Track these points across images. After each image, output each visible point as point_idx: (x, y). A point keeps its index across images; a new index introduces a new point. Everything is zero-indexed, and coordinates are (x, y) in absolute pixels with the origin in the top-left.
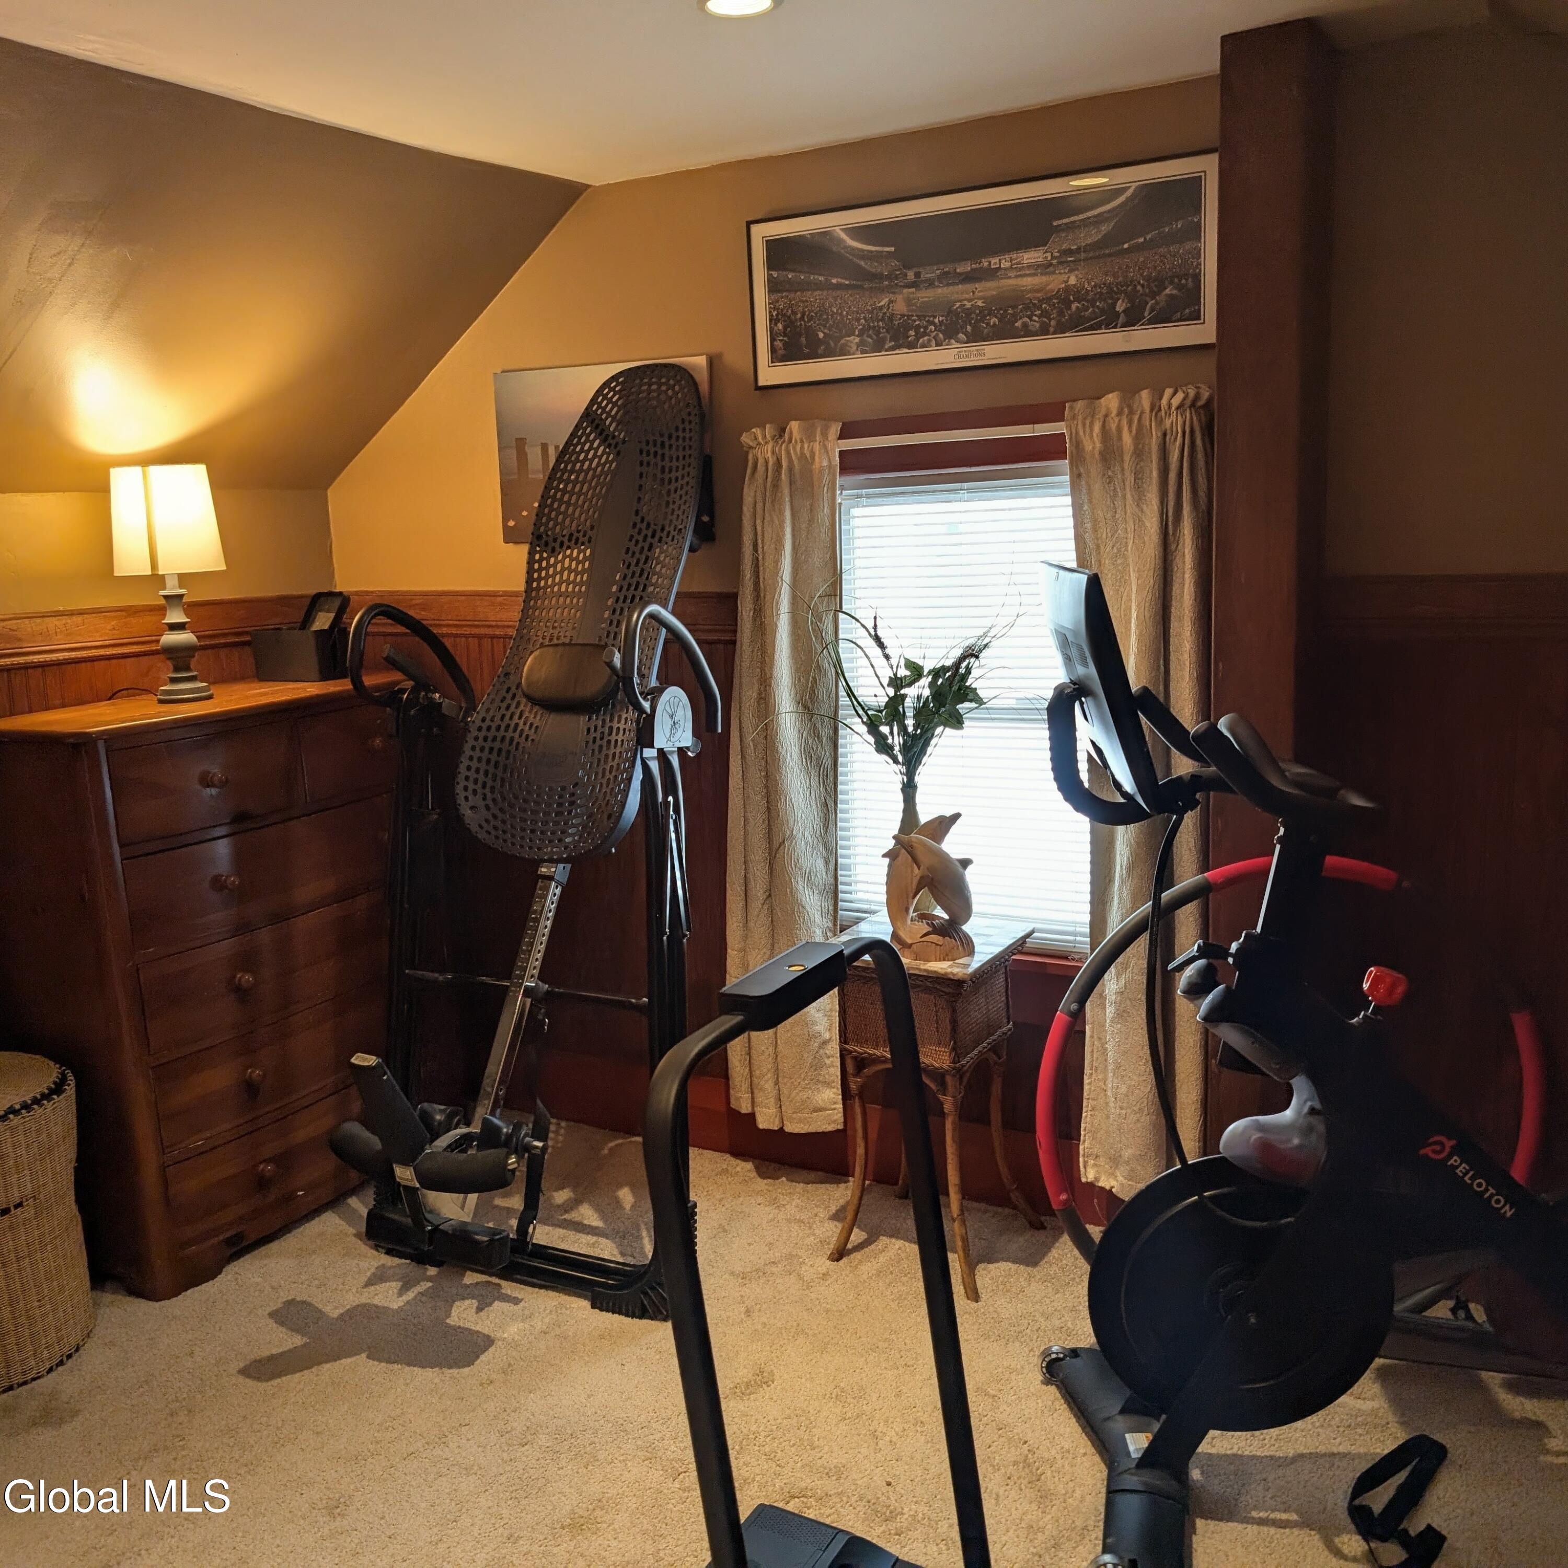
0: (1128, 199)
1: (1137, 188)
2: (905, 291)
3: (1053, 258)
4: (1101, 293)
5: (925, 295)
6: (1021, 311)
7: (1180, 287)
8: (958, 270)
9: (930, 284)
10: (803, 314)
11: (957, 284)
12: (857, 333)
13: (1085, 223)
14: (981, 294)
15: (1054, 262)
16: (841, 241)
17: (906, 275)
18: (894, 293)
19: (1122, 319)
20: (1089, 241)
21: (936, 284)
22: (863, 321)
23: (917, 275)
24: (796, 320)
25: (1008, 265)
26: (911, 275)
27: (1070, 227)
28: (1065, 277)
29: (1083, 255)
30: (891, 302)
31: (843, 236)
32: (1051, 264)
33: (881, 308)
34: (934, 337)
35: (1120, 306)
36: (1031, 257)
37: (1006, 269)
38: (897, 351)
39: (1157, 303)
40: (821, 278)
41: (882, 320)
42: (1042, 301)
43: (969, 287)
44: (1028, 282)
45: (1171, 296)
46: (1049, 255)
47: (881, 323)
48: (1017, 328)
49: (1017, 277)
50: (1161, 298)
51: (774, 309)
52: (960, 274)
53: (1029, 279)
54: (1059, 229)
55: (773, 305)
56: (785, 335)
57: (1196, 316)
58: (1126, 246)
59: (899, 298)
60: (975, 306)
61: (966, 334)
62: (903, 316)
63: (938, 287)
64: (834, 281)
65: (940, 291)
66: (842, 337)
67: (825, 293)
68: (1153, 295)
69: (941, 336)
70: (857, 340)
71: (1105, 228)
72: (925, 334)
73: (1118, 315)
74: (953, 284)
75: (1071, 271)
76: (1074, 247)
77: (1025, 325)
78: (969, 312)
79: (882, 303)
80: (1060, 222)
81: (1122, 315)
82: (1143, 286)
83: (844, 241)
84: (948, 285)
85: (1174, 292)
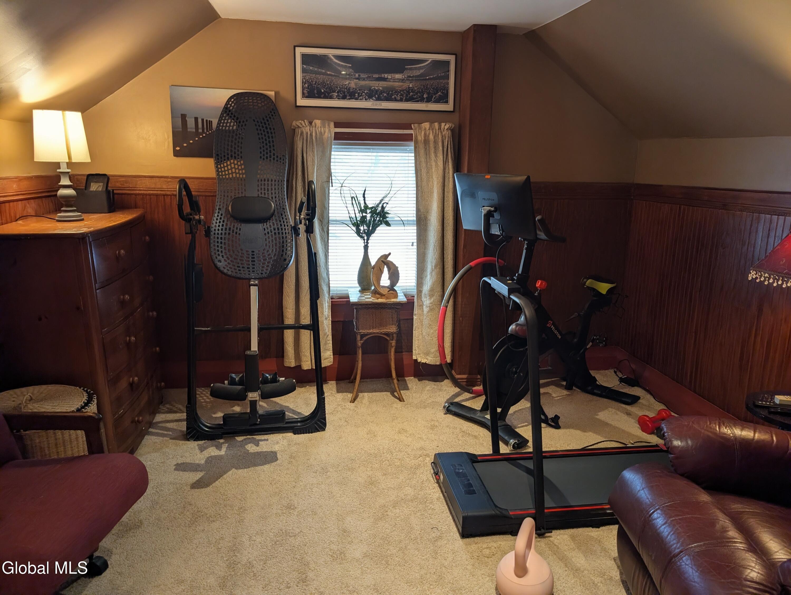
0: (428, 64)
1: (431, 61)
2: (355, 80)
3: (405, 78)
4: (419, 91)
5: (362, 83)
6: (394, 93)
7: (442, 93)
8: (374, 76)
9: (364, 79)
10: (316, 82)
11: (373, 81)
12: (336, 92)
13: (416, 69)
14: (381, 85)
15: (405, 79)
16: (331, 59)
17: (355, 75)
18: (351, 80)
19: (425, 100)
20: (416, 74)
21: (366, 80)
22: (339, 88)
23: (359, 75)
24: (313, 84)
25: (390, 77)
26: (357, 75)
27: (411, 69)
28: (409, 84)
29: (414, 79)
30: (349, 83)
31: (332, 58)
32: (404, 80)
33: (346, 85)
34: (365, 97)
35: (425, 96)
36: (398, 76)
37: (390, 79)
38: (351, 100)
39: (436, 97)
40: (324, 71)
41: (346, 89)
42: (401, 91)
43: (378, 82)
44: (397, 84)
45: (440, 95)
46: (404, 76)
47: (345, 90)
48: (393, 98)
49: (393, 82)
50: (437, 95)
51: (304, 79)
52: (374, 78)
53: (397, 83)
54: (407, 69)
55: (304, 78)
56: (308, 88)
57: (447, 102)
58: (427, 78)
59: (352, 82)
60: (379, 89)
61: (375, 97)
62: (354, 89)
63: (366, 81)
64: (329, 73)
65: (367, 82)
66: (331, 93)
67: (325, 76)
68: (435, 94)
69: (367, 97)
70: (336, 94)
71: (422, 71)
72: (361, 96)
73: (424, 98)
74: (371, 81)
75: (410, 83)
76: (412, 75)
77: (395, 98)
78: (377, 91)
79: (346, 83)
80: (408, 67)
81: (425, 99)
82: (432, 91)
83: (333, 60)
84: (370, 81)
85: (441, 94)
